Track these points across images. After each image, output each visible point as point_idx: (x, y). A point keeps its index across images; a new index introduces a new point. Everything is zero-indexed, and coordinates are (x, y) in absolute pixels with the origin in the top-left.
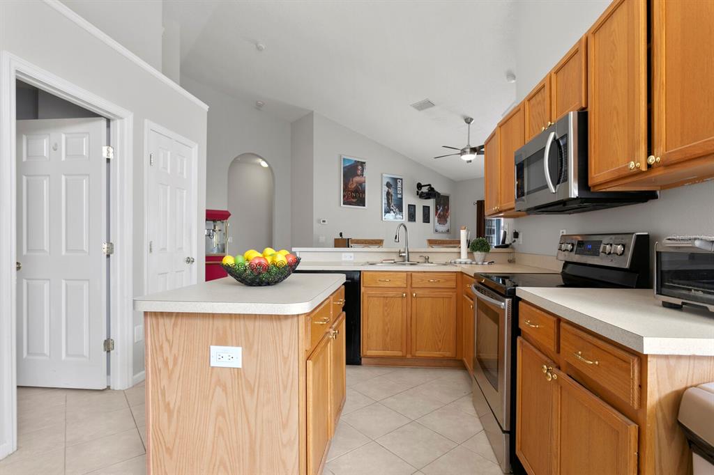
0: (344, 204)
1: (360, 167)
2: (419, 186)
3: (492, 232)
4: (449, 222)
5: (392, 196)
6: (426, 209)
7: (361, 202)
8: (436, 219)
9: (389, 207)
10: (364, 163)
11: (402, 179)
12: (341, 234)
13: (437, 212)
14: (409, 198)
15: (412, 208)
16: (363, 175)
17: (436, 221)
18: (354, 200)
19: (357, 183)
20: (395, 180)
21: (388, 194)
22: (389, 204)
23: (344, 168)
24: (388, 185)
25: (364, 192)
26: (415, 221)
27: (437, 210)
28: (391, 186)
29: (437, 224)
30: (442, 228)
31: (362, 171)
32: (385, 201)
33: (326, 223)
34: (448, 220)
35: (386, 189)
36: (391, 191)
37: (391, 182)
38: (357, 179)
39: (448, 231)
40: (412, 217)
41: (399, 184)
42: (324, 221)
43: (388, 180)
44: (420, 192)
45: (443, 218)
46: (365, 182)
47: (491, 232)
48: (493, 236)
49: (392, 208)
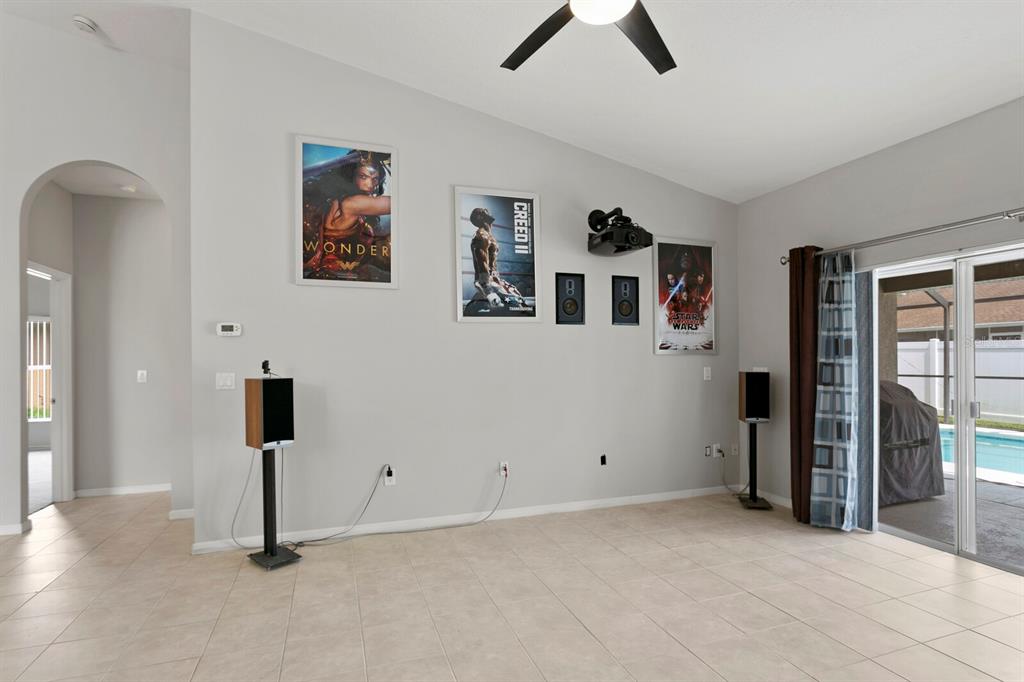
0: (306, 277)
1: (369, 170)
2: (596, 219)
3: (842, 348)
4: (709, 322)
5: (492, 249)
6: (623, 285)
7: (376, 268)
8: (664, 312)
9: (484, 285)
10: (387, 156)
11: (530, 202)
12: (265, 366)
13: (664, 293)
14: (558, 257)
15: (570, 281)
16: (381, 191)
17: (664, 318)
18: (348, 265)
19: (358, 213)
20: (507, 204)
21: (478, 244)
22: (480, 272)
23: (306, 173)
24: (478, 218)
26: (581, 322)
27: (664, 287)
28: (490, 220)
29: (666, 327)
30: (684, 340)
31: (380, 180)
32: (466, 266)
33: (235, 333)
34: (710, 314)
35: (469, 229)
36: (491, 235)
37: (491, 210)
38: (358, 203)
39: (709, 347)
40: (571, 313)
41: (521, 216)
42: (228, 328)
43: (482, 205)
44: (597, 234)
45: (685, 310)
46: (389, 213)
47: (839, 347)
48: (845, 361)
49: (495, 284)
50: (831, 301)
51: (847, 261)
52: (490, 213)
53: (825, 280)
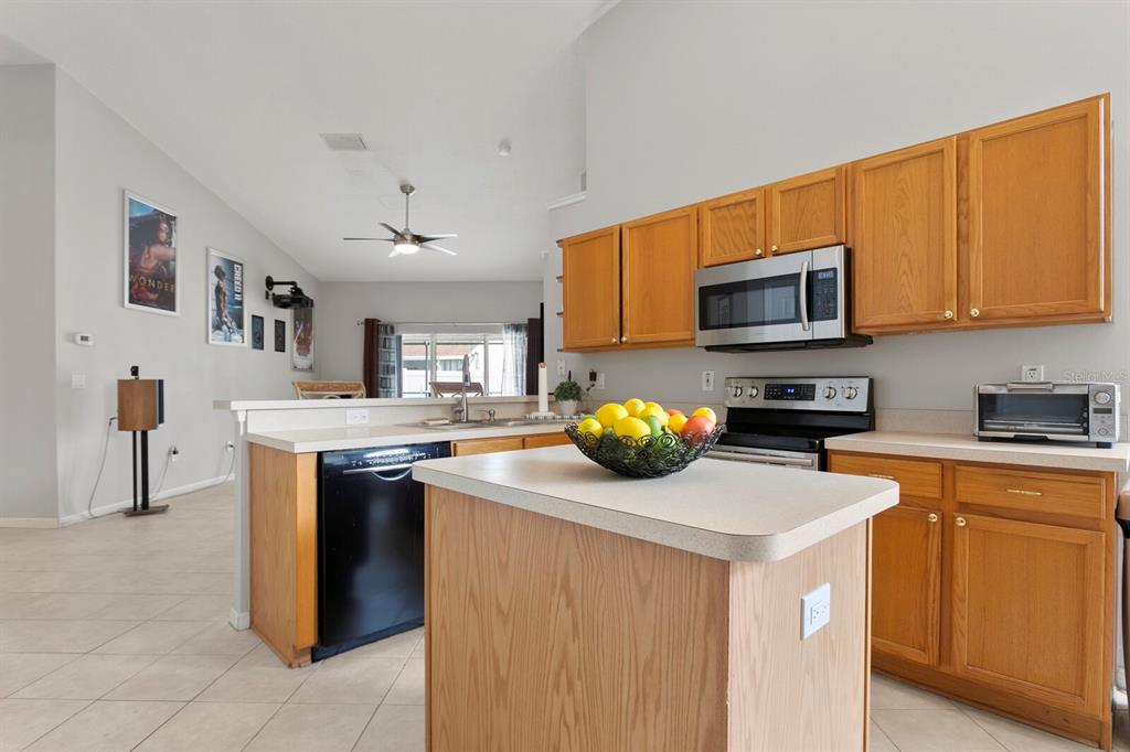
0: (131, 301)
1: (164, 226)
2: (270, 283)
4: (312, 352)
5: (225, 295)
6: (280, 325)
7: (167, 301)
8: (295, 345)
9: (221, 318)
10: (174, 218)
11: (241, 265)
12: (135, 371)
13: (295, 332)
14: (254, 305)
15: (258, 321)
16: (170, 244)
17: (295, 349)
18: (153, 296)
19: (159, 258)
20: (231, 263)
21: (218, 290)
22: (219, 311)
23: (131, 220)
24: (219, 273)
25: (172, 280)
26: (262, 348)
27: (296, 329)
28: (224, 275)
29: (296, 354)
30: (303, 362)
31: (170, 234)
32: (212, 305)
33: (90, 343)
34: (311, 347)
35: (214, 280)
36: (224, 285)
37: (224, 268)
38: (158, 250)
39: (311, 368)
40: (258, 341)
41: (237, 273)
42: (84, 339)
43: (221, 264)
44: (270, 293)
45: (304, 344)
46: (174, 260)
47: (389, 370)
48: (392, 376)
49: (225, 319)
50: (385, 347)
51: (392, 329)
52: (224, 269)
53: (382, 336)
